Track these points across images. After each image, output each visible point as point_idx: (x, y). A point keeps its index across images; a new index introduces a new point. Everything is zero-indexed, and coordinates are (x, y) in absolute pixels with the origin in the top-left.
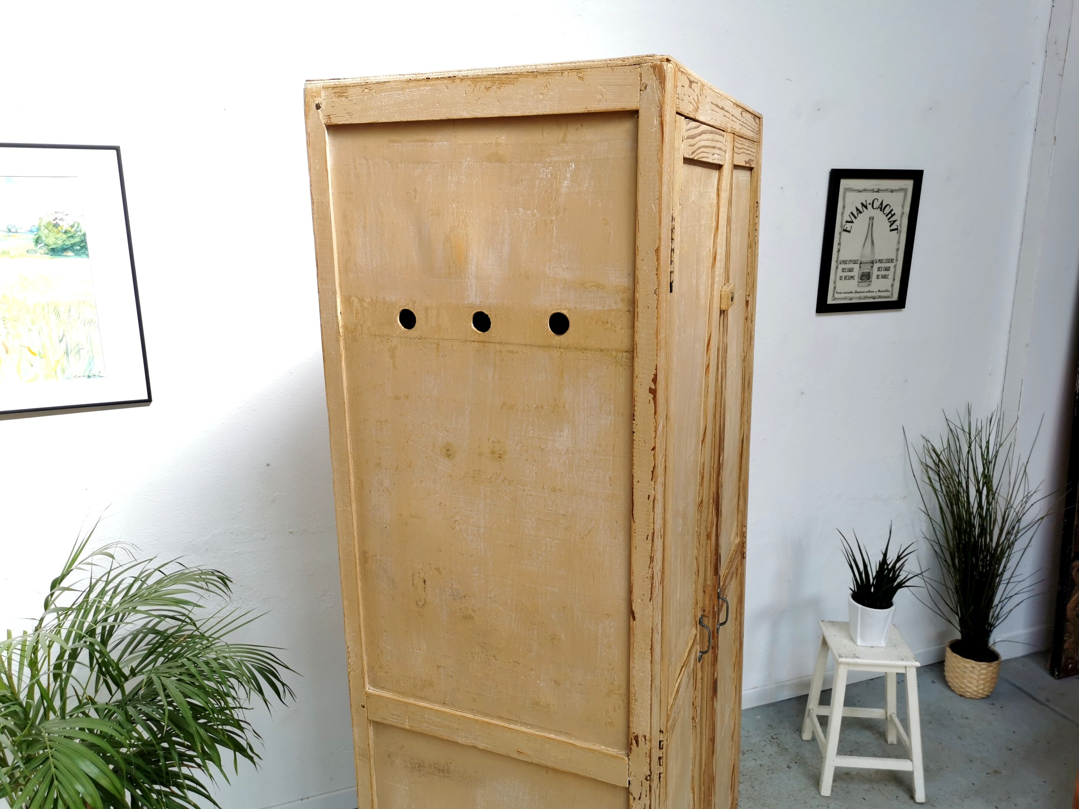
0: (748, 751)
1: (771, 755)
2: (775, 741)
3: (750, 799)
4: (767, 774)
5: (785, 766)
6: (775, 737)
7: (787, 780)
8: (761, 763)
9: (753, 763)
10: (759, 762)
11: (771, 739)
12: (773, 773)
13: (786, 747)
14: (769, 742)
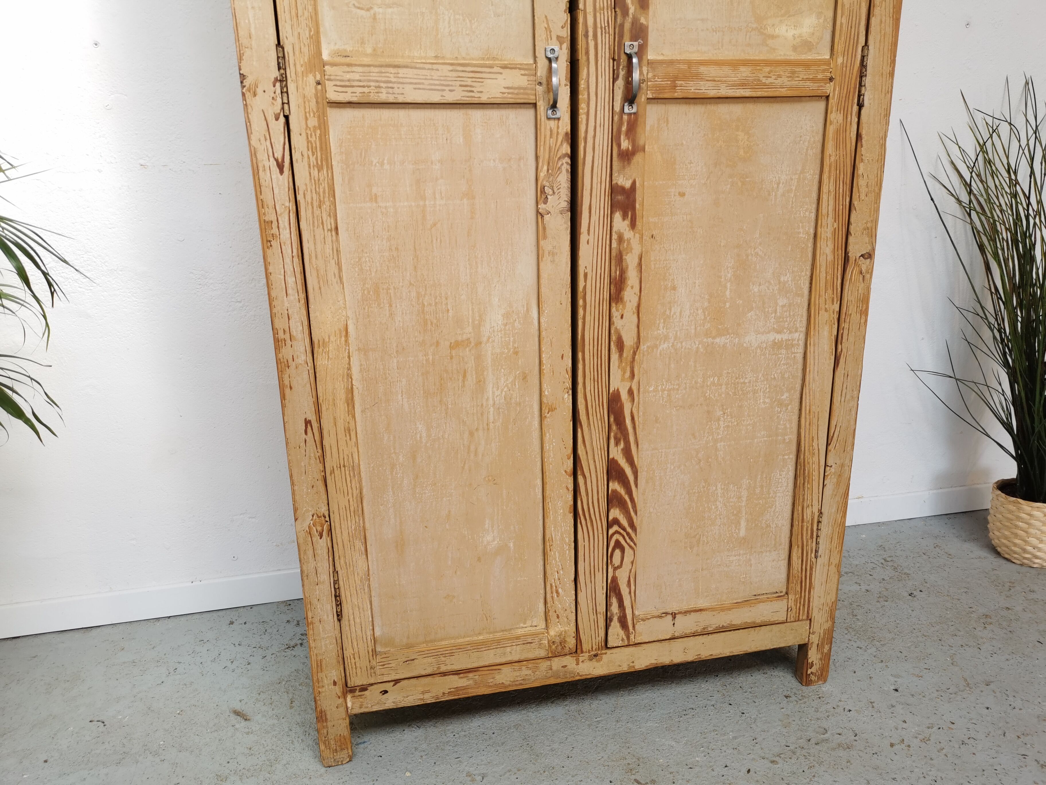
0: (846, 573)
1: (883, 579)
2: (890, 564)
3: (850, 630)
4: (878, 602)
5: (906, 594)
6: (889, 559)
7: (910, 611)
8: (868, 588)
9: (857, 587)
10: (864, 587)
11: (883, 561)
12: (886, 601)
13: (906, 571)
14: (881, 565)
